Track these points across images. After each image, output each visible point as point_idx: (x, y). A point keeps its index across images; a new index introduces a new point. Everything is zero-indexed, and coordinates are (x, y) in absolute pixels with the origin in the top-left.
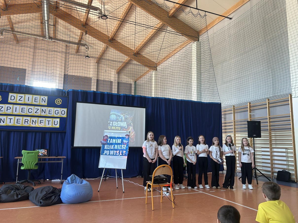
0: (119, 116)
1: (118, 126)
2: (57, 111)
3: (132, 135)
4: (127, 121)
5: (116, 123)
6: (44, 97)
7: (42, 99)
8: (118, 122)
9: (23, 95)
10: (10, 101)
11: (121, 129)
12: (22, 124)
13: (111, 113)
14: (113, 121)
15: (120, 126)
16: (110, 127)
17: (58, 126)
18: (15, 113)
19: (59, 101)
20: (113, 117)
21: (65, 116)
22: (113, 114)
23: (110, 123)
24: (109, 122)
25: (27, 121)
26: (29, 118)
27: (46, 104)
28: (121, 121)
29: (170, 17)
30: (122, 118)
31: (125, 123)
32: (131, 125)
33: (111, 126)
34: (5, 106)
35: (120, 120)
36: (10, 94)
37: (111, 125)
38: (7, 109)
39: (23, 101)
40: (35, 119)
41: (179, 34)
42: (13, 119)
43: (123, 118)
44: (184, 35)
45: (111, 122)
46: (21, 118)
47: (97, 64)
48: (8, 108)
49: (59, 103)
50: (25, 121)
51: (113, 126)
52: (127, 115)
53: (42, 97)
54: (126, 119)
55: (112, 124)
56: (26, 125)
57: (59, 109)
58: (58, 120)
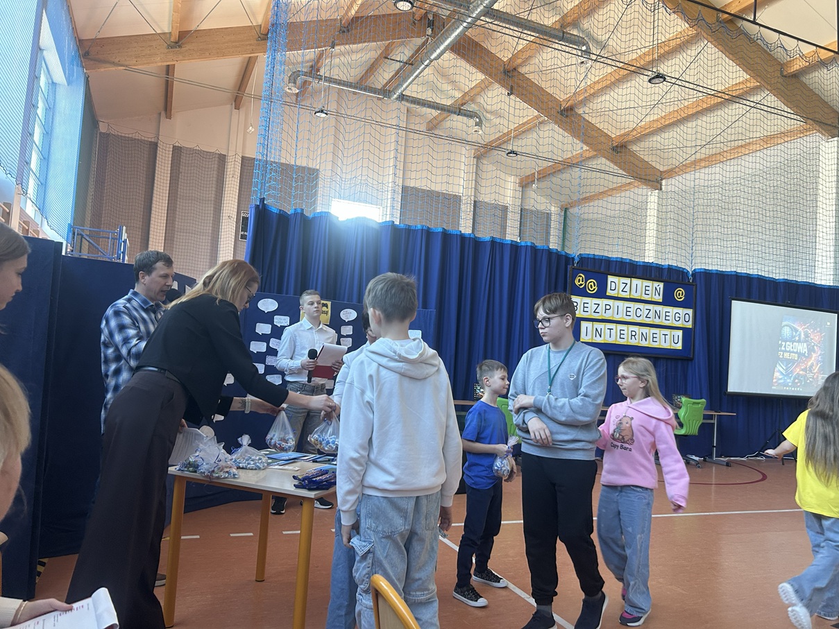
0: (796, 331)
1: (793, 352)
2: (677, 315)
3: (815, 371)
4: (807, 341)
5: (791, 346)
6: (658, 283)
7: (656, 288)
8: (795, 343)
9: (627, 280)
10: (609, 293)
11: (798, 358)
12: (628, 338)
13: (784, 323)
14: (786, 341)
15: (797, 353)
16: (782, 353)
17: (679, 346)
18: (617, 318)
19: (680, 294)
20: (786, 331)
21: (689, 325)
22: (787, 326)
23: (781, 345)
24: (780, 342)
25: (634, 333)
26: (636, 328)
27: (660, 299)
28: (799, 341)
29: (785, 77)
30: (800, 335)
31: (805, 344)
32: (814, 352)
33: (783, 351)
34: (603, 302)
35: (797, 338)
36: (610, 278)
37: (783, 348)
38: (606, 309)
39: (628, 293)
40: (645, 330)
41: (795, 117)
42: (614, 330)
43: (803, 336)
44: (809, 121)
45: (784, 343)
46: (624, 327)
47: (475, 160)
48: (608, 307)
49: (681, 298)
50: (632, 335)
51: (786, 351)
52: (807, 328)
53: (656, 284)
54: (807, 336)
55: (785, 347)
56: (633, 342)
57: (680, 310)
58: (680, 333)
